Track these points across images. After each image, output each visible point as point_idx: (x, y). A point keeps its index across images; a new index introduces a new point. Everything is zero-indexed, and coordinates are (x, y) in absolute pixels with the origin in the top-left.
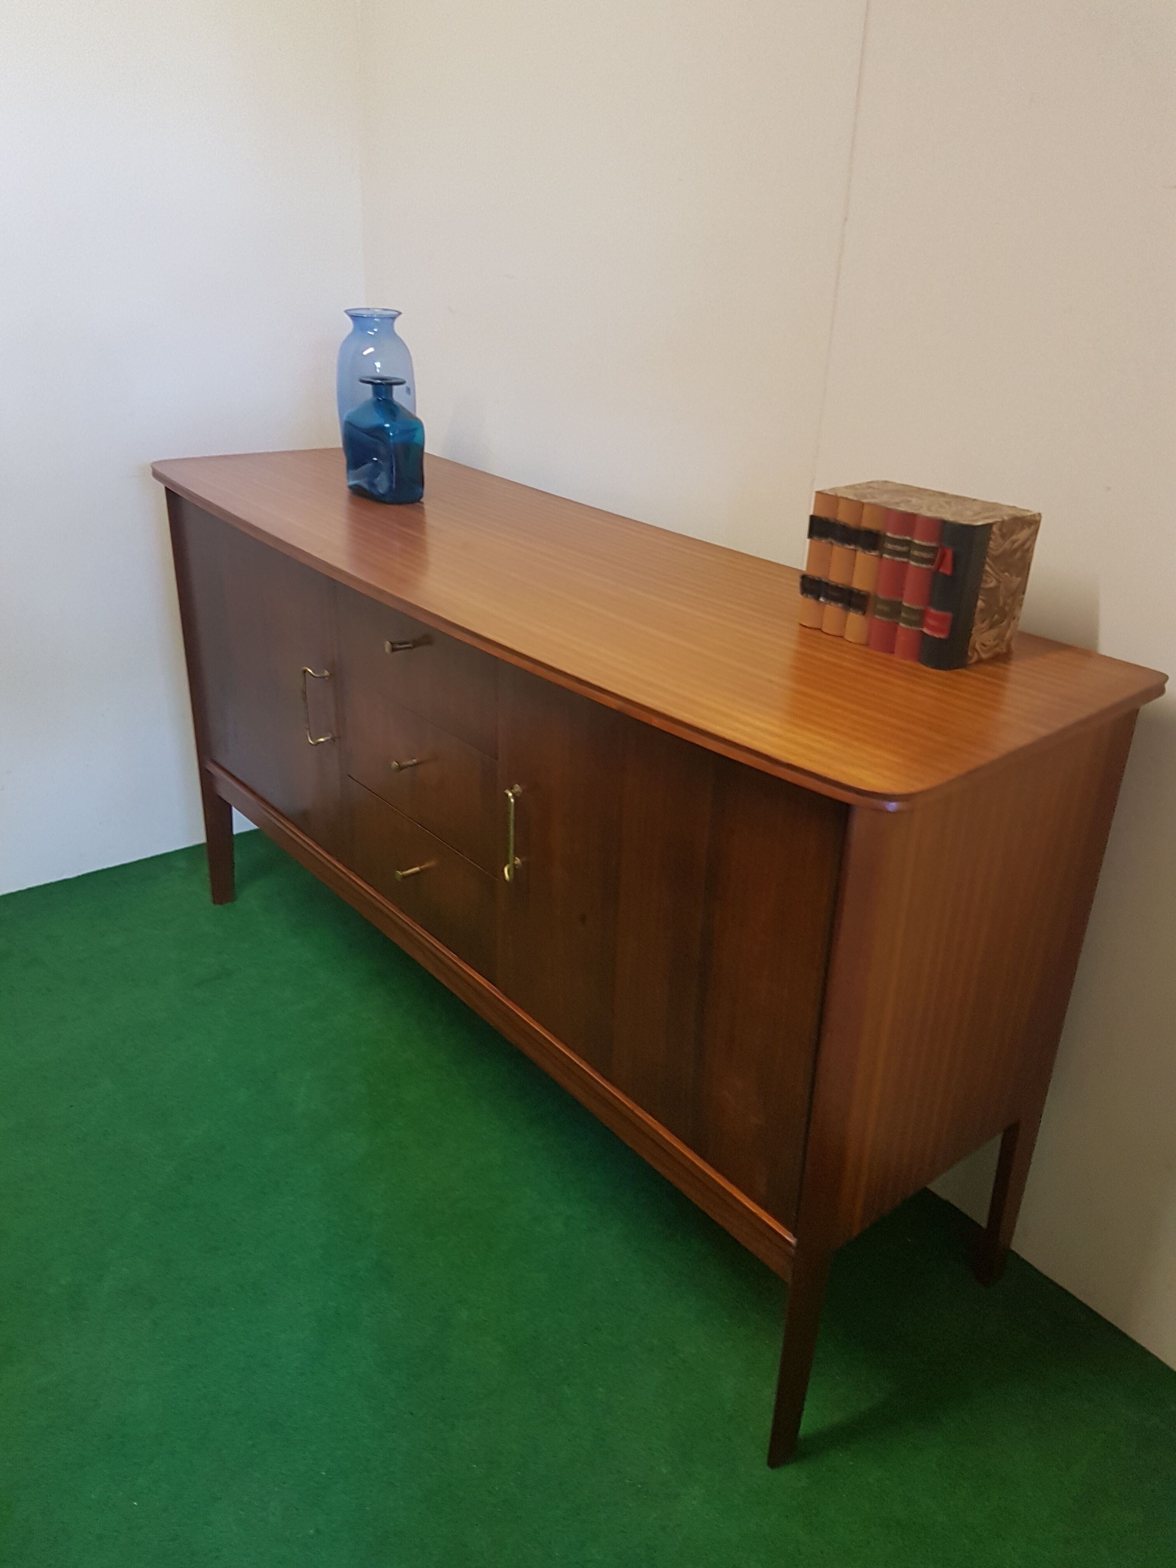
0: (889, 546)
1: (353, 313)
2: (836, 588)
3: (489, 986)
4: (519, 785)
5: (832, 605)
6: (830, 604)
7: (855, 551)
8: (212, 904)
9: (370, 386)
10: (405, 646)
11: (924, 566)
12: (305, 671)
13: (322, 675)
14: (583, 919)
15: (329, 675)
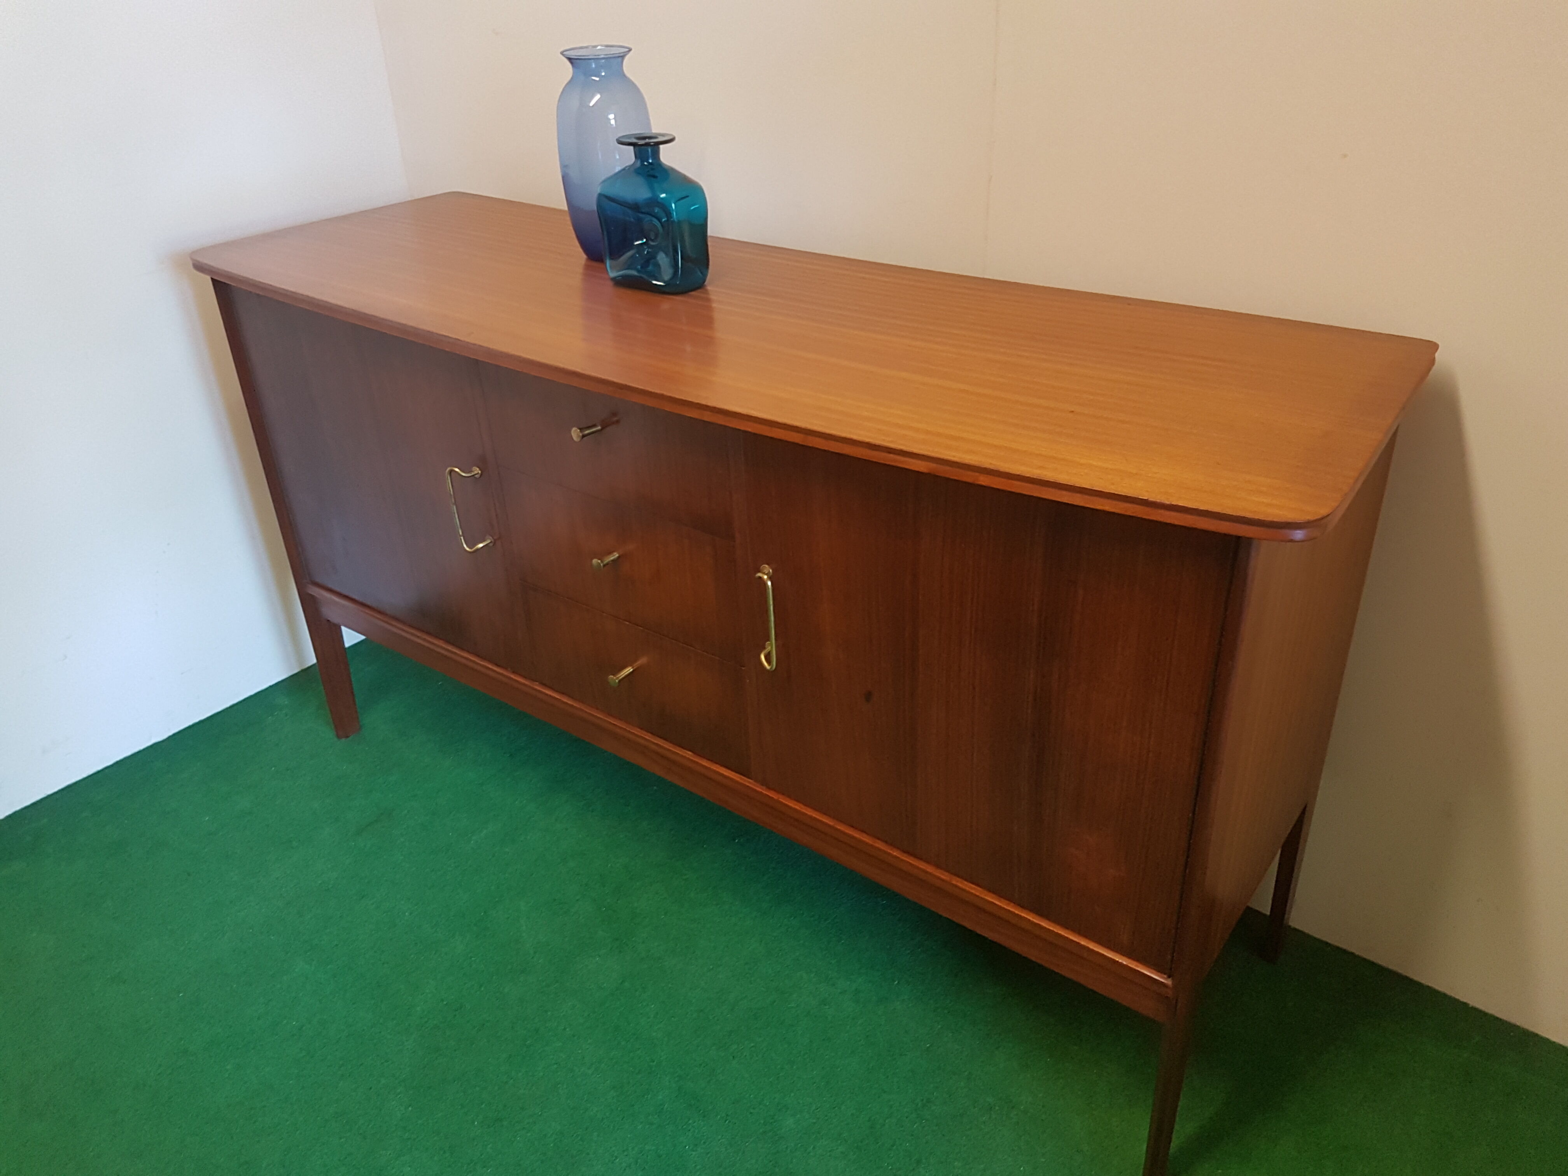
1: (572, 54)
3: (741, 779)
4: (767, 564)
8: (336, 739)
10: (594, 429)
12: (451, 471)
13: (473, 474)
14: (868, 696)
15: (480, 472)
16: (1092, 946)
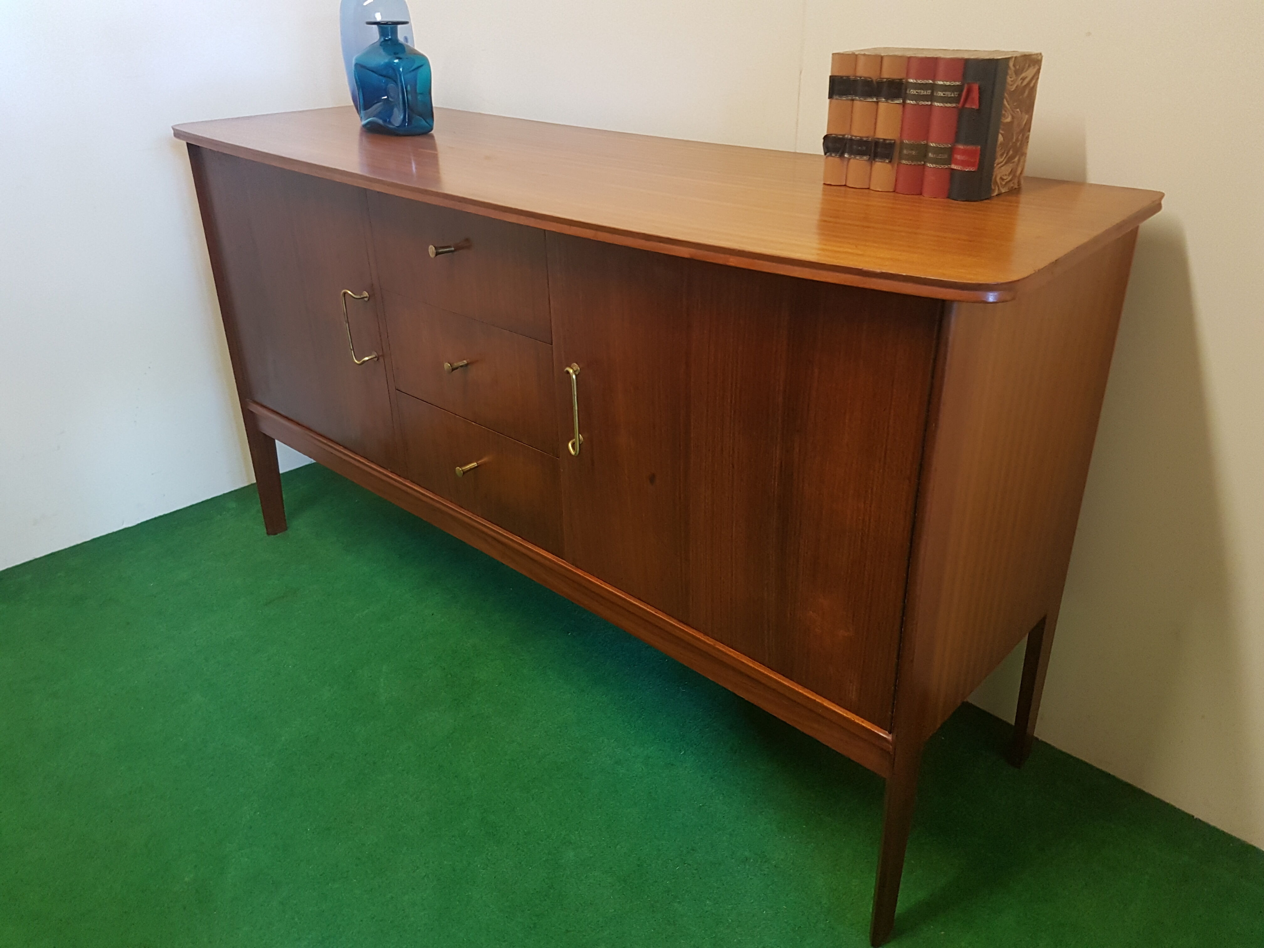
0: (913, 92)
2: (861, 142)
3: (557, 559)
4: (577, 363)
5: (858, 159)
6: (855, 158)
7: (877, 102)
8: (266, 535)
9: (375, 26)
10: (447, 250)
11: (949, 105)
12: (345, 293)
13: (362, 296)
14: (652, 479)
15: (368, 296)
16: (827, 703)
